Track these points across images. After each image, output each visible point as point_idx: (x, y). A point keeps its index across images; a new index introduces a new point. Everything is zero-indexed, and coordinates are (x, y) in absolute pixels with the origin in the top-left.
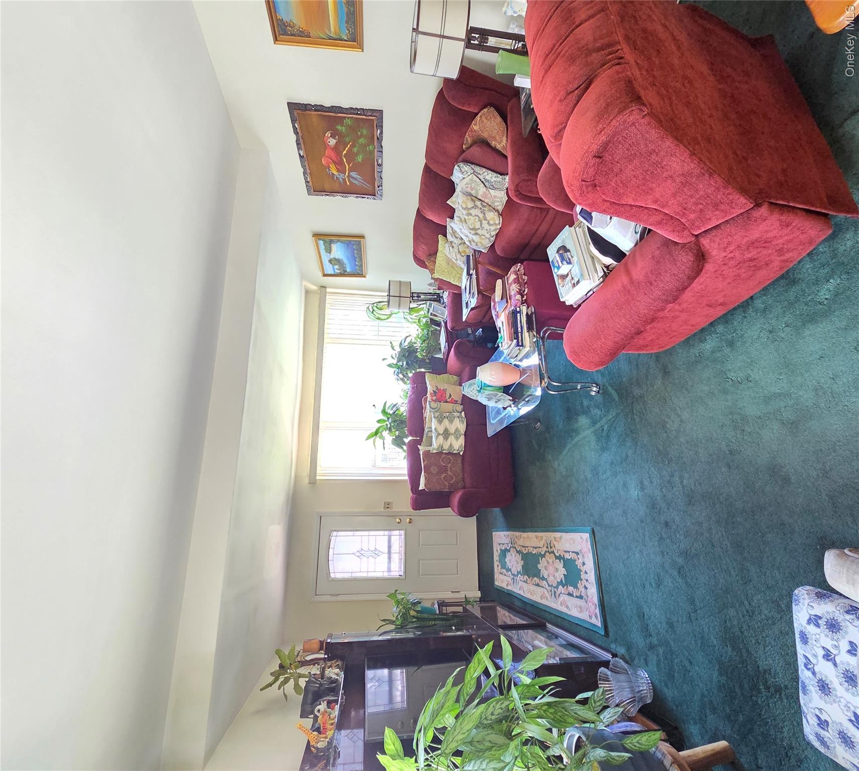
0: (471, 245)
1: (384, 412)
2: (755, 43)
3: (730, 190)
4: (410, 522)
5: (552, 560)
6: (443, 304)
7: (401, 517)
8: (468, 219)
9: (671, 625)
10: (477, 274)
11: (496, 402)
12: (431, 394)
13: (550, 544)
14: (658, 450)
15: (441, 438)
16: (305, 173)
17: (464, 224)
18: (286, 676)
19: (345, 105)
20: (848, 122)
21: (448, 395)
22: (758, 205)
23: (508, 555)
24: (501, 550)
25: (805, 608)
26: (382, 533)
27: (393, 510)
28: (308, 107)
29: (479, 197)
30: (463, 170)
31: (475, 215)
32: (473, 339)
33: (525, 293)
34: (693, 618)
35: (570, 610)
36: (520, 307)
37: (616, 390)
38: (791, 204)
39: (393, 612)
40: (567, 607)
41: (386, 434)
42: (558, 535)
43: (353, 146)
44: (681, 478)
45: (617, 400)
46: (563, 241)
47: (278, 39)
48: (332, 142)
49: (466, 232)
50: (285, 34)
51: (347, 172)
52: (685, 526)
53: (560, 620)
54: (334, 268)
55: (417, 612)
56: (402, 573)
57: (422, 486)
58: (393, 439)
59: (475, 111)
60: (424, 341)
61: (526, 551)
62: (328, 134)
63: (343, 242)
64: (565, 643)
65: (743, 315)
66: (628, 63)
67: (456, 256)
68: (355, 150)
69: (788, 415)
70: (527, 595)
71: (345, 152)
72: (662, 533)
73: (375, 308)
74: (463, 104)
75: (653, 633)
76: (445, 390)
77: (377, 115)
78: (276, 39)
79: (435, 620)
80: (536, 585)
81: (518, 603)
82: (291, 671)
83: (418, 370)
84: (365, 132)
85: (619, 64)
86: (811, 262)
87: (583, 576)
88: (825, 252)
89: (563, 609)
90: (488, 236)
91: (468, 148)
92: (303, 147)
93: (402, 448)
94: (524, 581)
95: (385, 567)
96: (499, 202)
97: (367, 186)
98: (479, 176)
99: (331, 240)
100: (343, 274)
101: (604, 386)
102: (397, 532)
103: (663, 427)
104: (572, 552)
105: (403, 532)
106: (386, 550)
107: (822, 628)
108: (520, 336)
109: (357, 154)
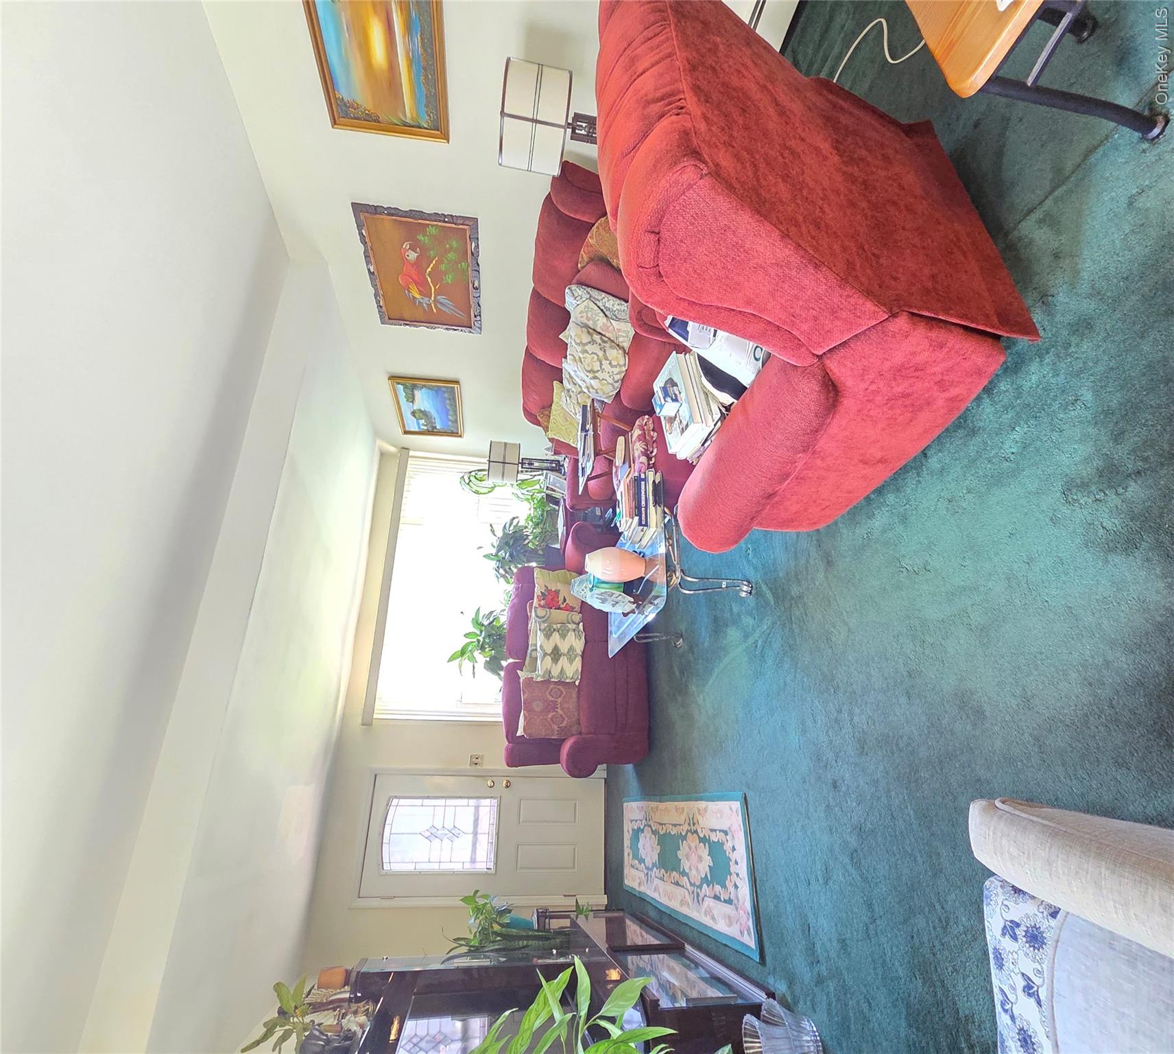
0: (589, 392)
1: (476, 622)
2: (909, 130)
3: (848, 291)
4: (507, 787)
5: (694, 844)
6: (564, 475)
7: (494, 779)
8: (584, 358)
9: (843, 943)
10: (595, 430)
11: (613, 605)
12: (538, 596)
13: (693, 818)
14: (823, 673)
15: (548, 659)
16: (376, 295)
17: (579, 364)
18: (287, 1027)
19: (428, 209)
20: (1023, 223)
21: (561, 599)
22: (894, 316)
23: (642, 836)
24: (633, 830)
25: (998, 910)
26: (464, 802)
27: (483, 767)
28: (378, 210)
29: (599, 330)
30: (576, 295)
31: (593, 353)
32: (602, 524)
33: (654, 454)
34: (872, 932)
35: (716, 923)
36: (645, 473)
37: (770, 589)
38: (940, 317)
39: (469, 926)
40: (713, 918)
41: (477, 654)
42: (702, 804)
43: (440, 262)
44: (851, 714)
45: (772, 603)
46: (670, 373)
47: (337, 122)
48: (412, 256)
49: (582, 375)
50: (347, 116)
51: (433, 295)
52: (857, 788)
53: (703, 938)
54: (418, 424)
55: (502, 925)
56: (491, 865)
57: (520, 732)
58: (486, 661)
59: (593, 222)
60: (538, 524)
61: (664, 831)
62: (406, 245)
63: (430, 388)
64: (708, 976)
65: (917, 479)
66: (690, 114)
67: (574, 408)
68: (443, 267)
69: (977, 618)
70: (664, 900)
71: (429, 269)
72: (830, 798)
73: (472, 478)
74: (576, 212)
75: (821, 958)
76: (557, 592)
77: (471, 223)
78: (334, 123)
79: (528, 938)
80: (674, 884)
81: (653, 914)
82: (296, 1019)
83: (526, 565)
84: (455, 244)
85: (678, 114)
86: (992, 405)
87: (733, 868)
88: (1007, 391)
89: (707, 921)
90: (610, 381)
91: (583, 267)
92: (372, 260)
93: (499, 675)
94: (661, 879)
95: (467, 856)
96: (623, 337)
97: (461, 315)
98: (597, 302)
99: (413, 384)
100: (432, 432)
101: (756, 584)
102: (487, 802)
103: (827, 639)
104: (720, 831)
105: (495, 802)
106: (471, 829)
107: (1020, 941)
108: (643, 512)
109: (445, 273)
